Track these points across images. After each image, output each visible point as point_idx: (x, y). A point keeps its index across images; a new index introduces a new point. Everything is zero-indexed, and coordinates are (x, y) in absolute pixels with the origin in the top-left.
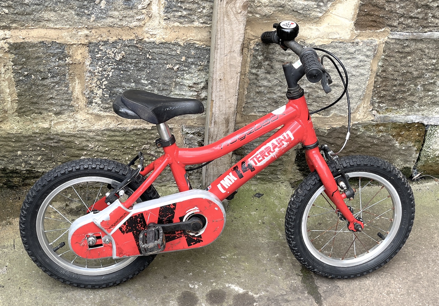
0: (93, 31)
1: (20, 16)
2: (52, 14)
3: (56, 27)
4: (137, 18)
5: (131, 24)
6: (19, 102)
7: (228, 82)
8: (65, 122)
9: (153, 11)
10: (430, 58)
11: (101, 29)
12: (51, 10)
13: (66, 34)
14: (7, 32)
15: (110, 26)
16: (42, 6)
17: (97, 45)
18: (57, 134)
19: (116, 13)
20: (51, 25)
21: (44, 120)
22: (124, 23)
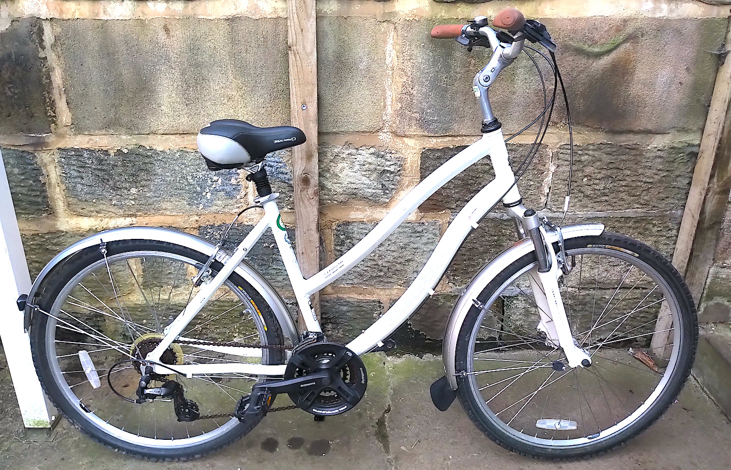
0: (202, 217)
1: (144, 206)
2: (169, 204)
3: (171, 214)
4: (237, 206)
5: (232, 211)
6: (144, 277)
7: (309, 255)
8: (181, 294)
9: (249, 201)
10: (491, 235)
11: (208, 215)
12: (167, 201)
13: (180, 220)
14: (134, 219)
15: (216, 213)
16: (160, 198)
17: (206, 228)
18: (176, 305)
19: (220, 202)
20: (168, 213)
21: (164, 293)
22: (226, 210)
